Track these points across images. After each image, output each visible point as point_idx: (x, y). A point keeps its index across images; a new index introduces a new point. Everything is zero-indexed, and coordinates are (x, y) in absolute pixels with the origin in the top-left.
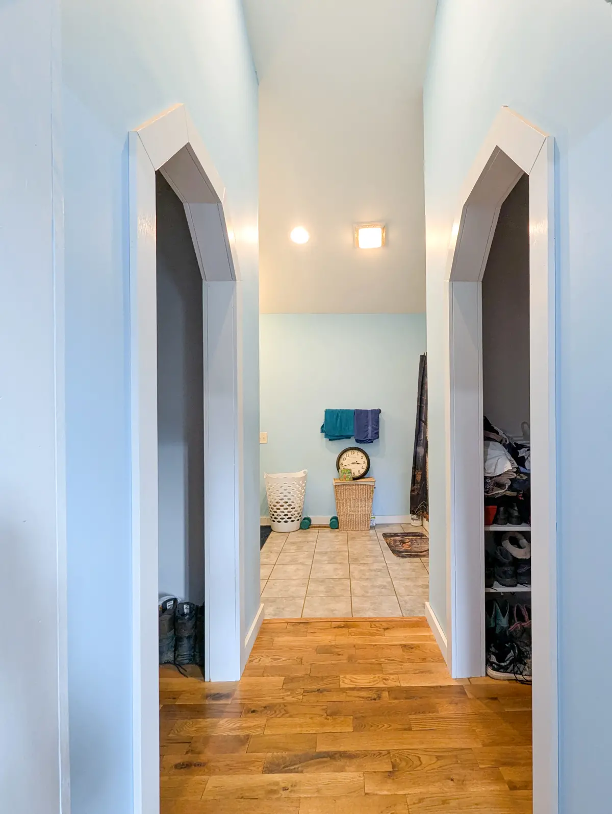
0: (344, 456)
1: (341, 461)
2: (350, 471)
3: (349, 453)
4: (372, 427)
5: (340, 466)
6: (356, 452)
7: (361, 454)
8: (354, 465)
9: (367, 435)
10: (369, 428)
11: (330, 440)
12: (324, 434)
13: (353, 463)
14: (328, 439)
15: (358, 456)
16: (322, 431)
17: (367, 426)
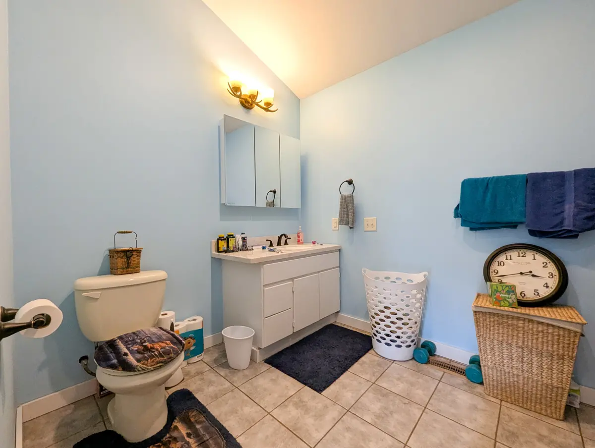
0: (502, 258)
1: (494, 266)
2: (512, 289)
3: (514, 254)
4: (577, 206)
5: (492, 275)
6: (530, 254)
7: (541, 259)
8: (524, 277)
9: (562, 223)
10: (567, 207)
11: (471, 229)
12: (459, 220)
13: (521, 273)
14: (468, 228)
15: (536, 262)
16: (456, 215)
17: (562, 202)
